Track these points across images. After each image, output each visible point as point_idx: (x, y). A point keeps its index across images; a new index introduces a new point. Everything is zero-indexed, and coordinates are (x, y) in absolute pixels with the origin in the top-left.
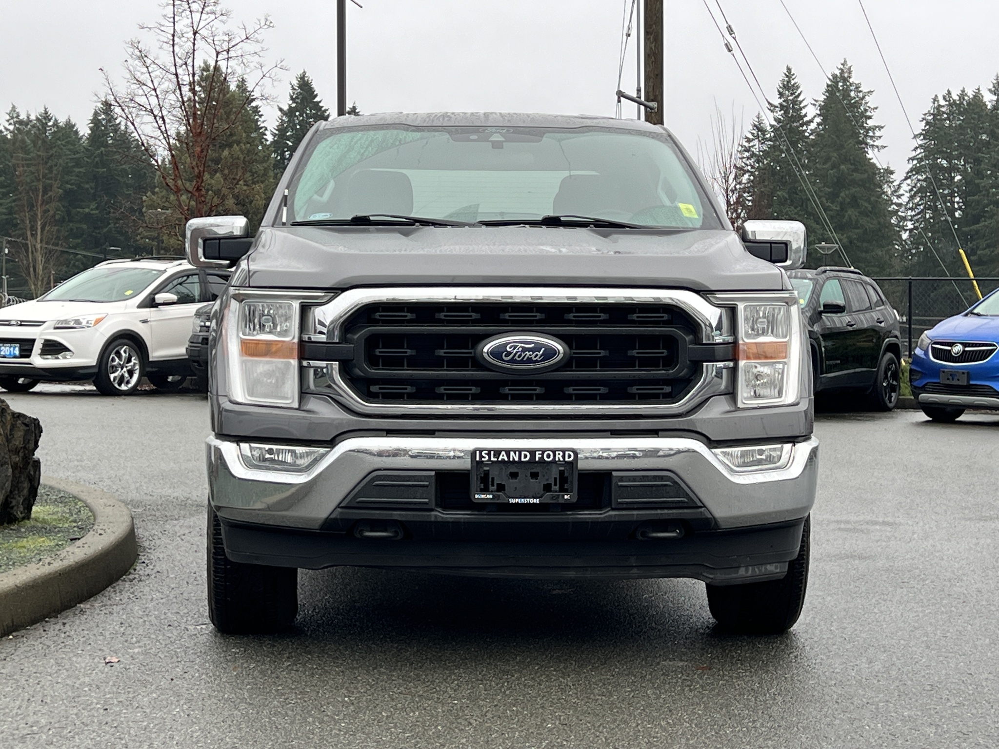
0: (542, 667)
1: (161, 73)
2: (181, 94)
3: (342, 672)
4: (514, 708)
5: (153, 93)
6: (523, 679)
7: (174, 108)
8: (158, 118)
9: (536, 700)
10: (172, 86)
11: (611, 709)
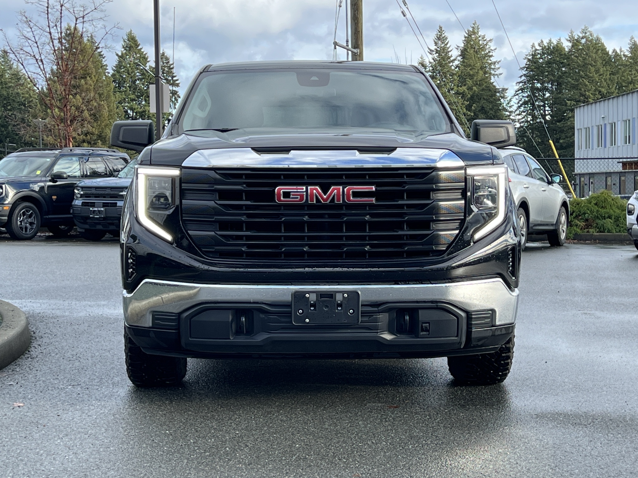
0: (292, 408)
1: (40, 32)
2: (53, 46)
3: (165, 414)
4: (275, 435)
5: (35, 44)
6: (280, 417)
7: (49, 54)
8: (38, 61)
9: (288, 430)
10: (48, 40)
11: (336, 434)
